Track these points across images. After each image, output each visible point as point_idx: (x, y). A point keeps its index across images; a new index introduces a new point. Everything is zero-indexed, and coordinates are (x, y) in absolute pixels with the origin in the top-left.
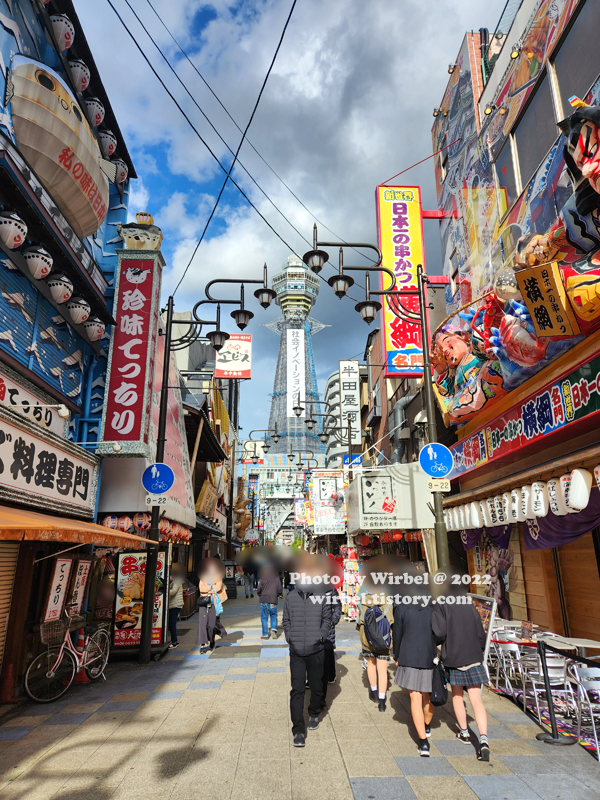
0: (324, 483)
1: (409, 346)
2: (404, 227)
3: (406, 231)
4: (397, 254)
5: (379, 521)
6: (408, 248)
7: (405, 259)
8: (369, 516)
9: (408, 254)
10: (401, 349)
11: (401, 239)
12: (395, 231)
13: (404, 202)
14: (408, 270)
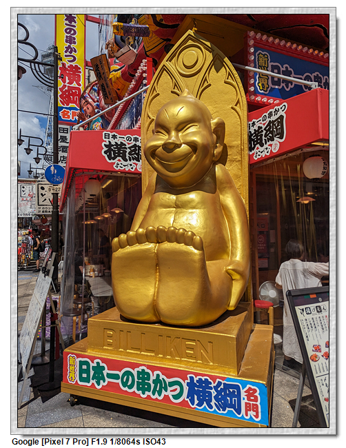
0: (23, 187)
1: (71, 105)
2: (73, 23)
3: (74, 26)
4: (67, 41)
5: (48, 210)
6: (74, 39)
7: (72, 46)
8: (42, 207)
9: (75, 43)
10: (65, 106)
12: (66, 24)
14: (73, 54)
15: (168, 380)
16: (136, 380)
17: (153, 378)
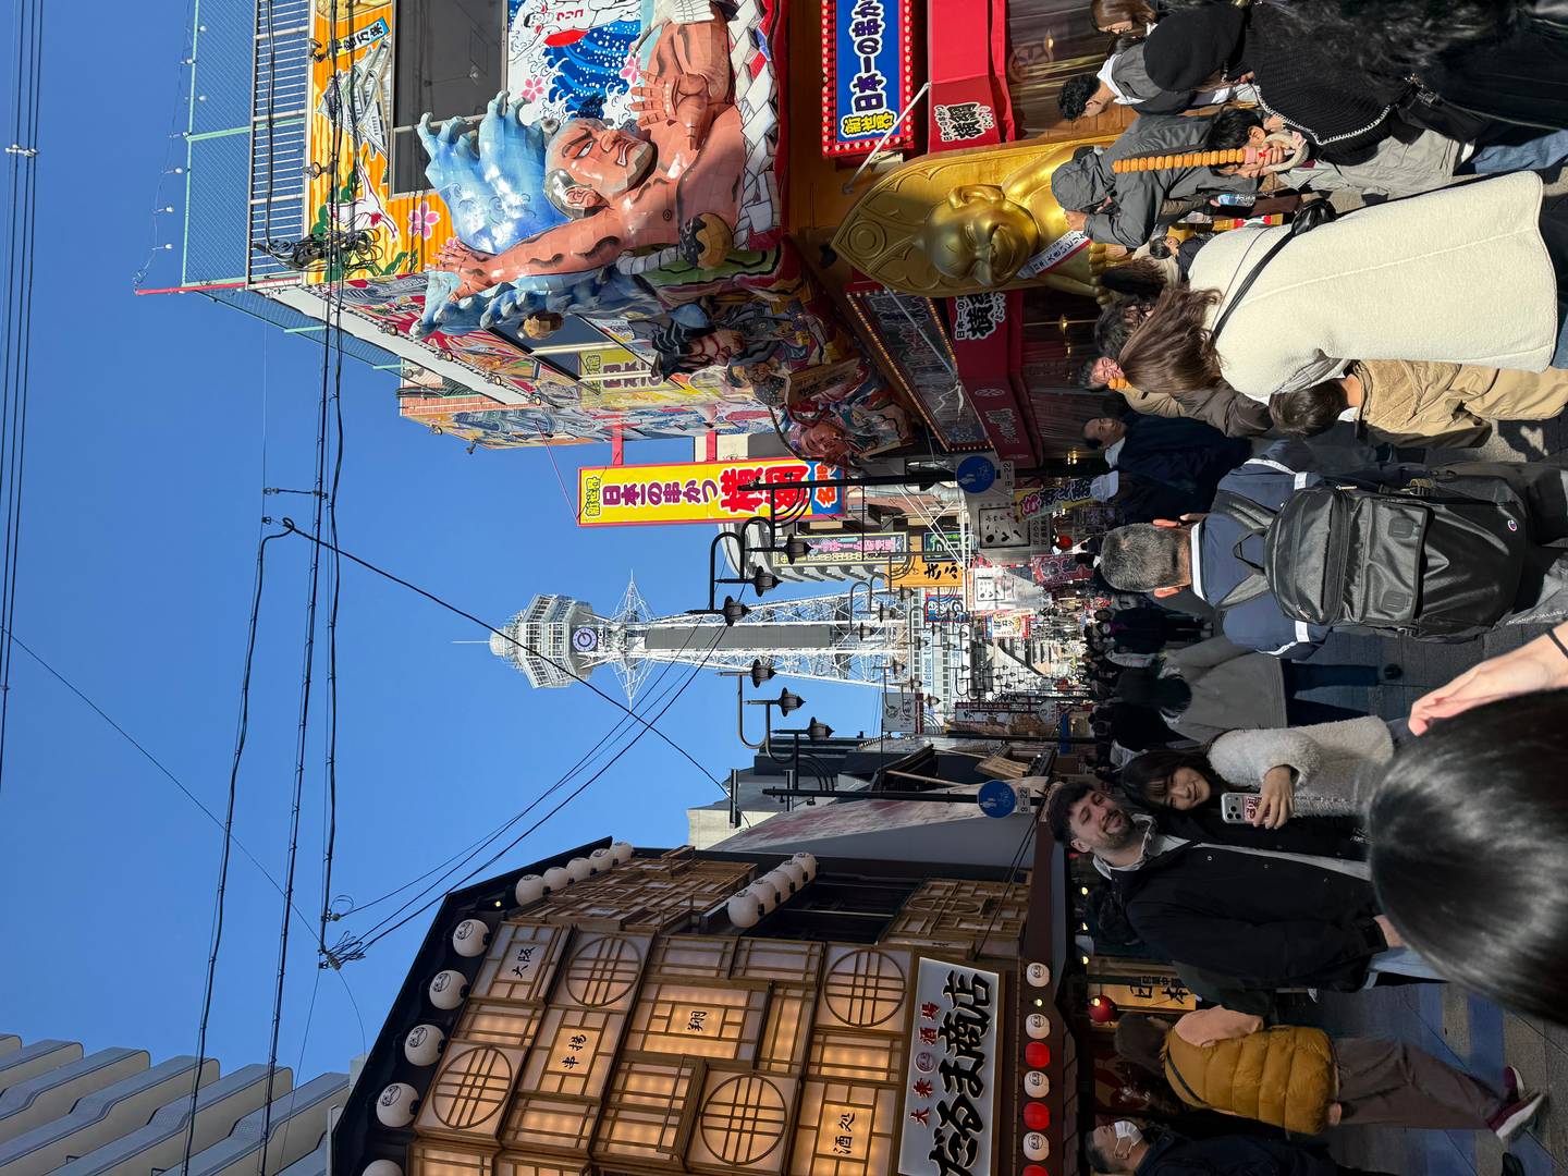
0: (983, 595)
2: (638, 489)
3: (643, 486)
4: (677, 500)
6: (668, 486)
7: (683, 489)
8: (1032, 537)
9: (676, 485)
11: (655, 494)
12: (643, 503)
13: (601, 489)
14: (699, 486)
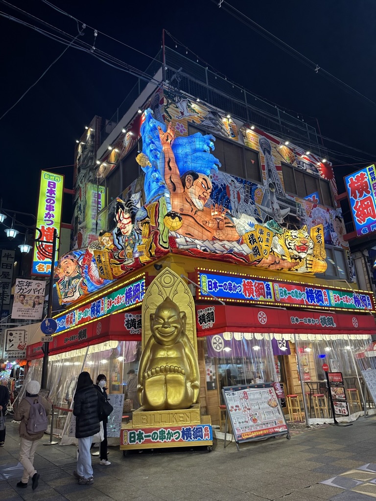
3: (54, 197)
4: (47, 209)
5: (14, 355)
6: (53, 207)
7: (51, 212)
8: (9, 352)
9: (53, 210)
10: (41, 261)
11: (50, 201)
12: (47, 196)
14: (52, 218)
15: (173, 432)
16: (159, 435)
17: (166, 432)
